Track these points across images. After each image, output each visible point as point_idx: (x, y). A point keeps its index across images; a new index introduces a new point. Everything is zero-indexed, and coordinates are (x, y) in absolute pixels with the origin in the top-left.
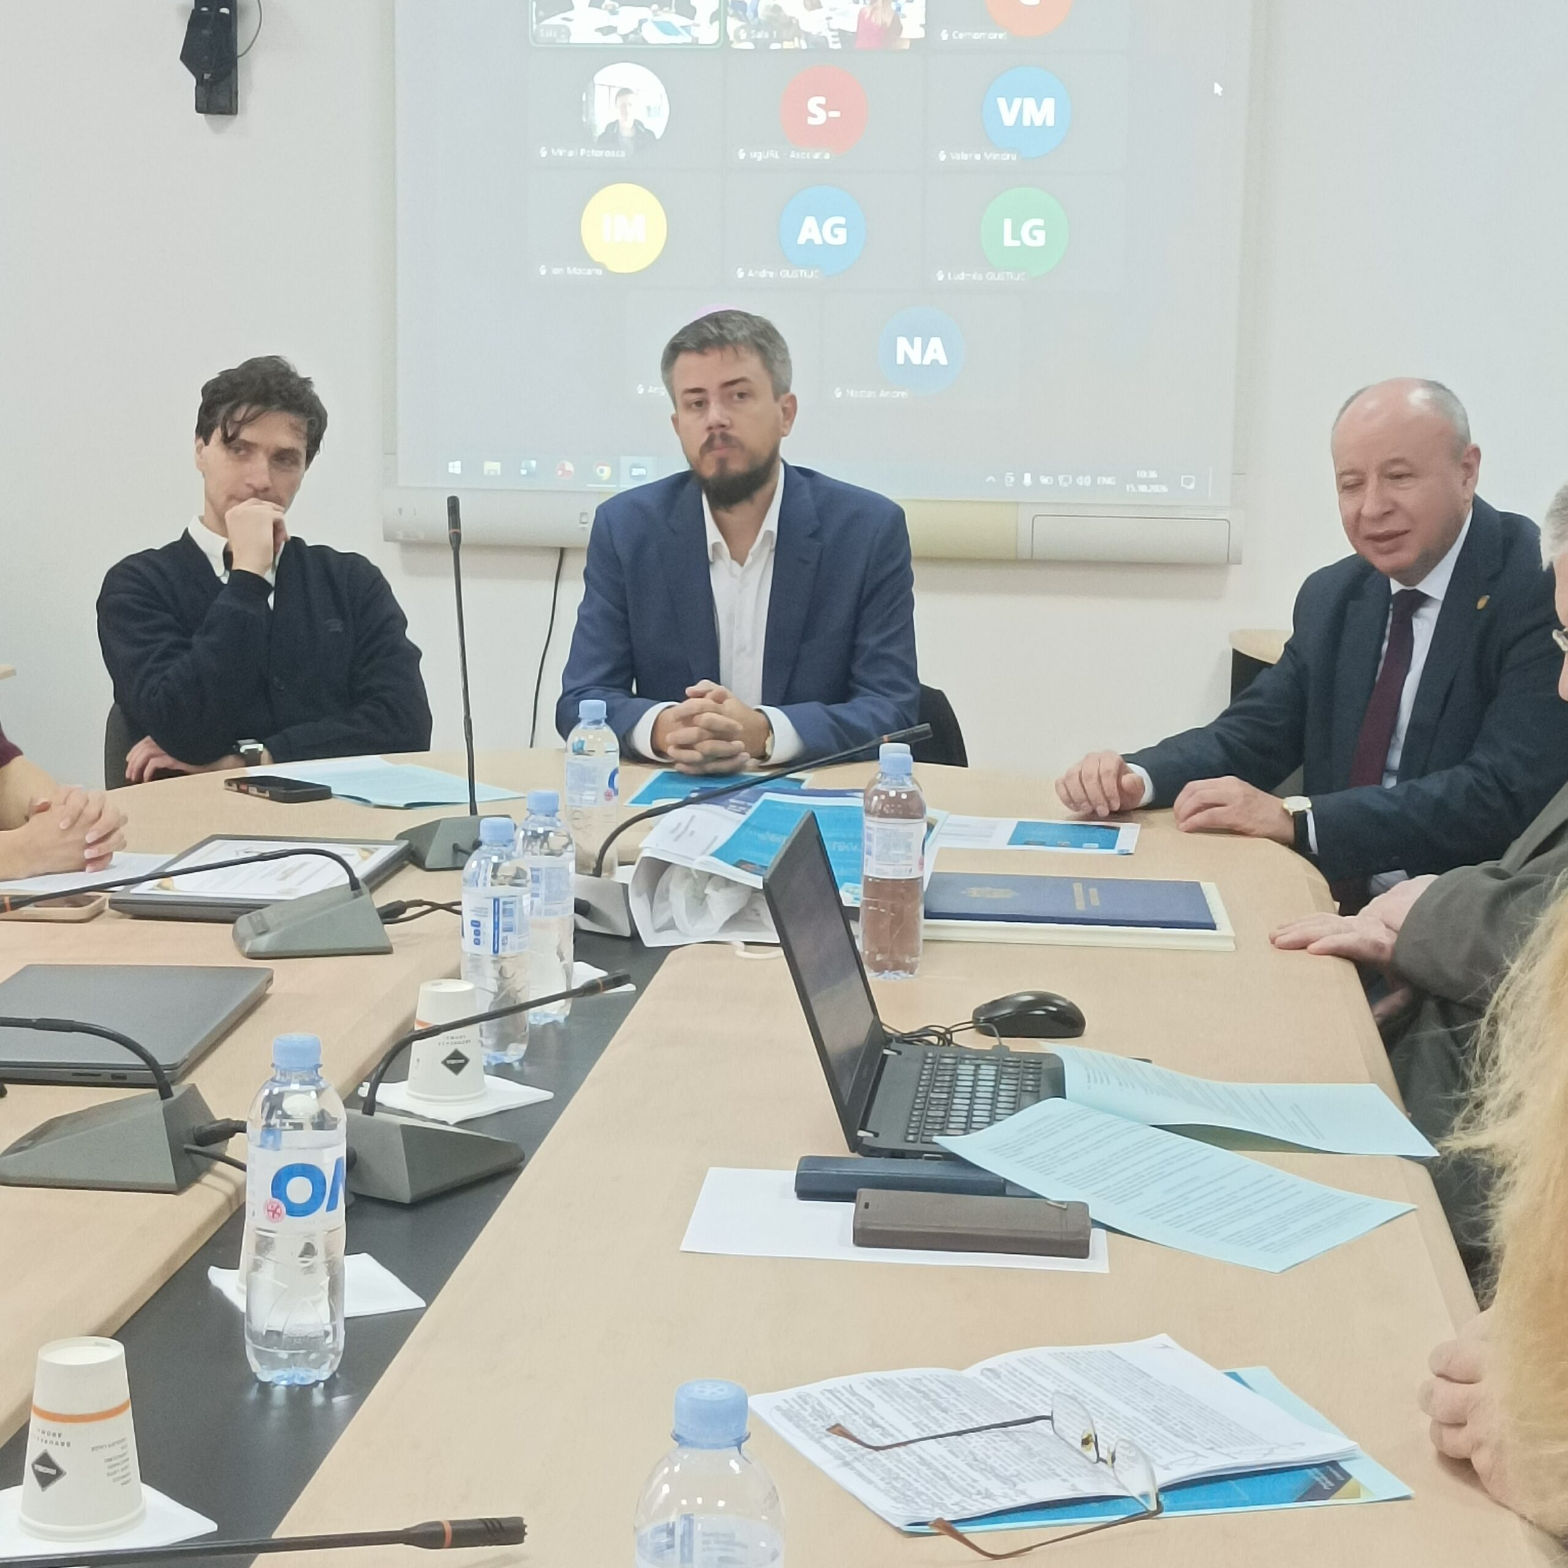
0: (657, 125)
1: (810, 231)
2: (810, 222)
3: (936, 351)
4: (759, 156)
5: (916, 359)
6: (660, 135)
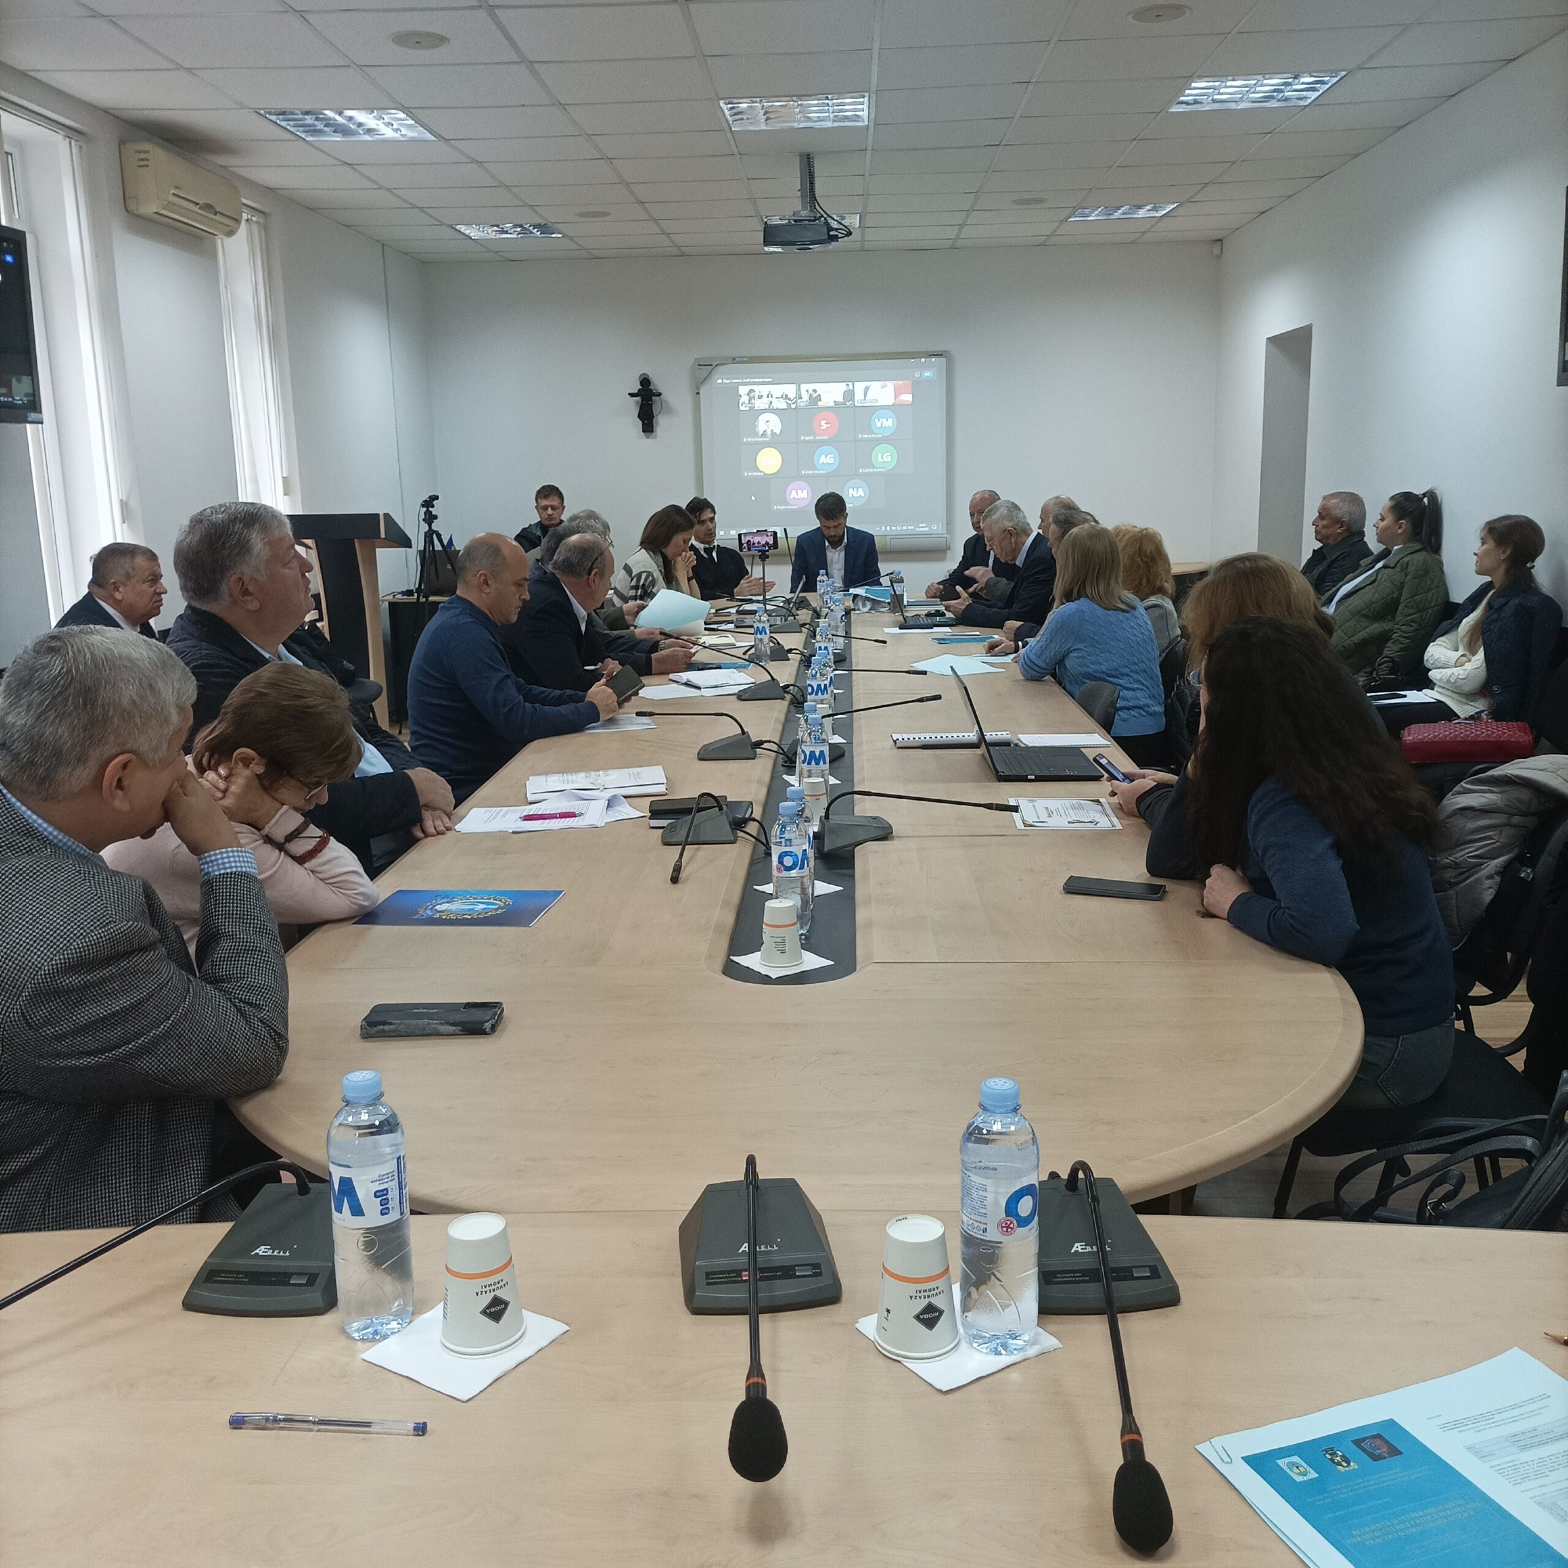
0: (778, 431)
1: (823, 459)
2: (823, 457)
3: (861, 492)
4: (807, 438)
5: (855, 495)
6: (778, 433)
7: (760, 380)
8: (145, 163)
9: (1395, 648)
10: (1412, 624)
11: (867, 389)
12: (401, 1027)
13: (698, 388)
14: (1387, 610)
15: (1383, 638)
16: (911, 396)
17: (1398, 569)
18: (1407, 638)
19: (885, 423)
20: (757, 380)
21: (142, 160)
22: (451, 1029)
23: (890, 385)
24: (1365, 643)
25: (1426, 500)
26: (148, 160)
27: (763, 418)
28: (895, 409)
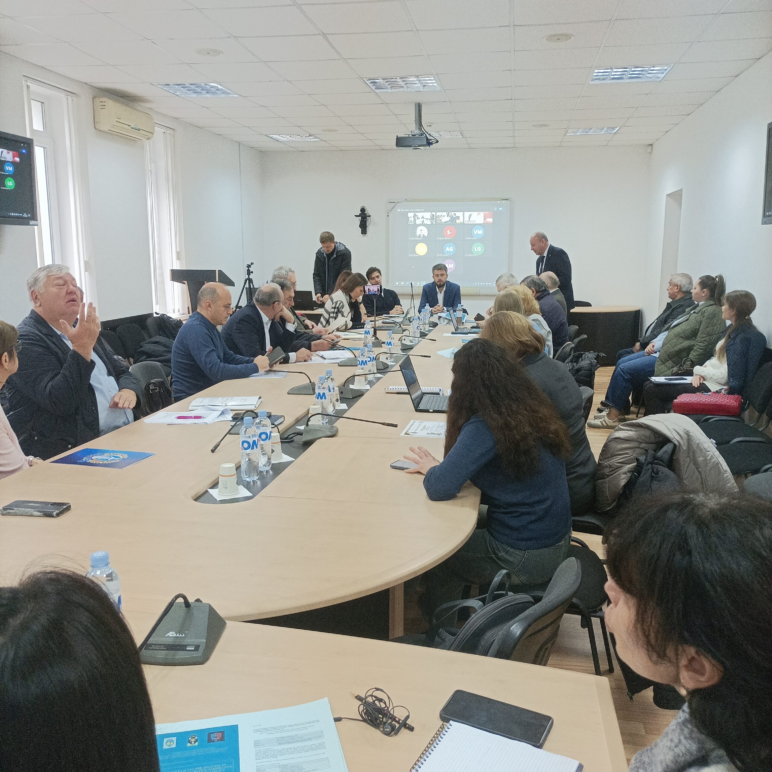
0: (426, 235)
1: (447, 249)
2: (448, 248)
4: (440, 239)
6: (426, 236)
7: (419, 210)
8: (103, 107)
9: (695, 354)
10: (705, 342)
11: (470, 215)
12: (17, 512)
13: (388, 213)
14: (693, 334)
15: (689, 349)
16: (492, 219)
17: (700, 314)
18: (702, 349)
19: (479, 232)
20: (417, 210)
21: (102, 106)
22: (39, 514)
23: (482, 214)
24: (680, 351)
25: (717, 279)
26: (105, 106)
27: (419, 228)
28: (483, 226)
